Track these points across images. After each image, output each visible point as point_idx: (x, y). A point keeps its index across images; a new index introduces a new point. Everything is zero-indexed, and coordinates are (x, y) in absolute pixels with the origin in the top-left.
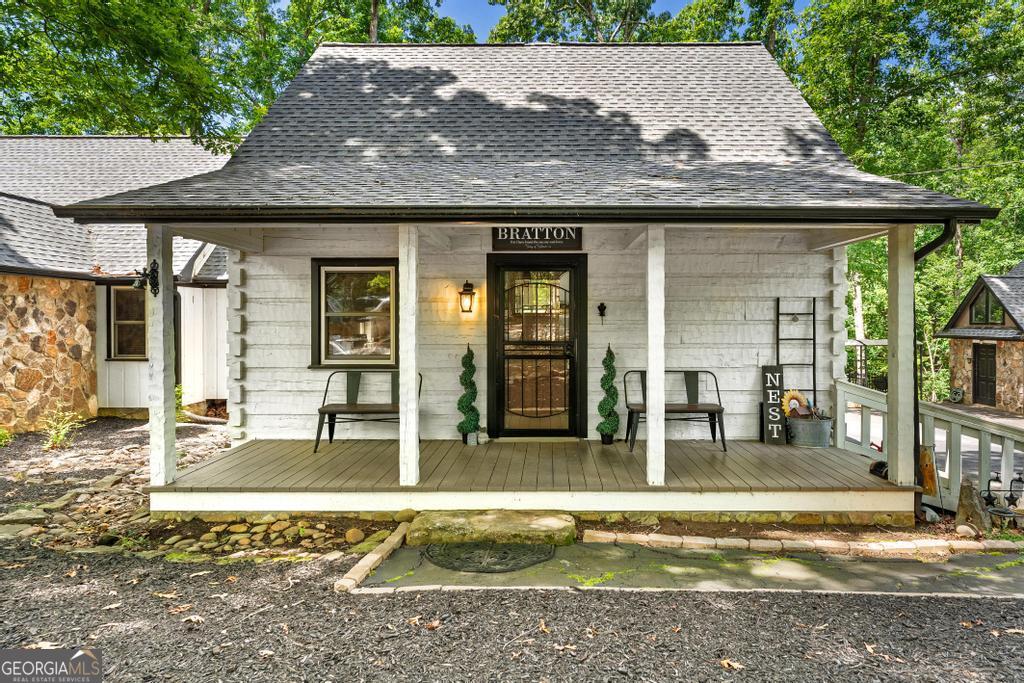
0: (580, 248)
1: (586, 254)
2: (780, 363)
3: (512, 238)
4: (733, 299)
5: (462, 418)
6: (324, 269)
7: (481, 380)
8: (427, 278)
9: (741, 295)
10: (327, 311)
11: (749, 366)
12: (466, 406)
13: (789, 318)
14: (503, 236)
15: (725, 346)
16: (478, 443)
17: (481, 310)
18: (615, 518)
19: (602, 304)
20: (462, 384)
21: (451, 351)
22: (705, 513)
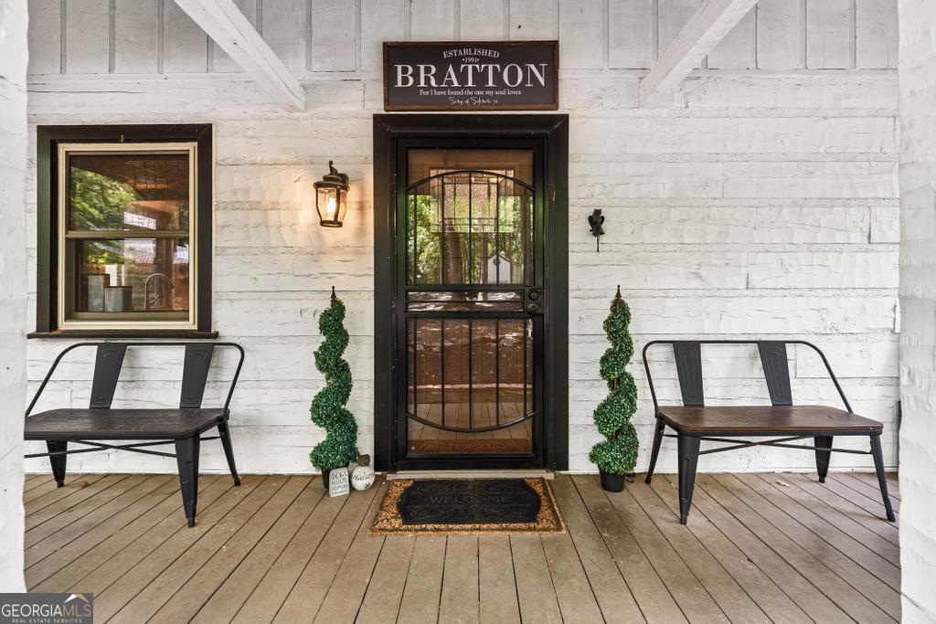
0: (554, 102)
1: (565, 118)
3: (422, 84)
4: (846, 202)
5: (320, 435)
6: (63, 149)
7: (361, 359)
8: (261, 164)
9: (862, 195)
10: (69, 227)
11: (875, 331)
12: (331, 410)
14: (405, 80)
15: (831, 293)
16: (352, 488)
17: (362, 225)
19: (597, 212)
20: (321, 369)
21: (305, 304)
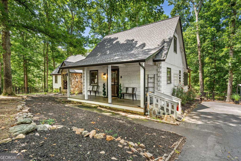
1: (119, 68)
2: (149, 87)
6: (91, 72)
10: (91, 78)
12: (104, 91)
13: (150, 78)
17: (106, 77)
18: (104, 107)
19: (121, 76)
22: (114, 108)
